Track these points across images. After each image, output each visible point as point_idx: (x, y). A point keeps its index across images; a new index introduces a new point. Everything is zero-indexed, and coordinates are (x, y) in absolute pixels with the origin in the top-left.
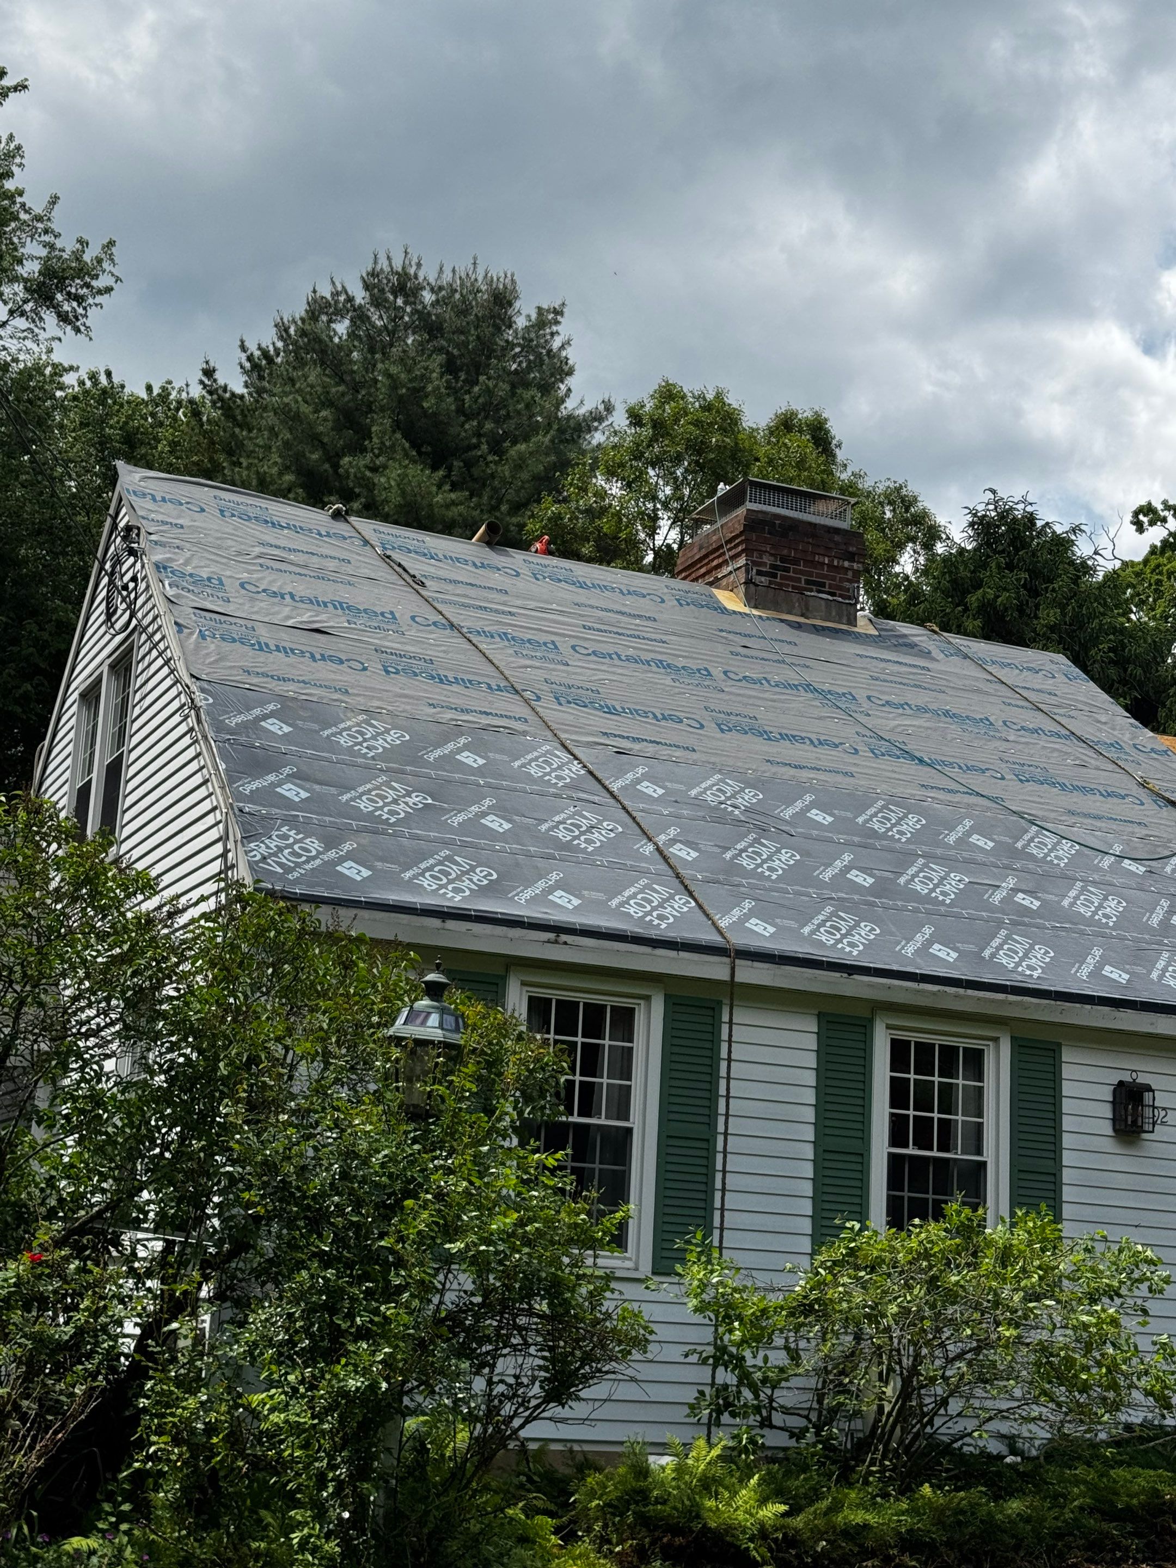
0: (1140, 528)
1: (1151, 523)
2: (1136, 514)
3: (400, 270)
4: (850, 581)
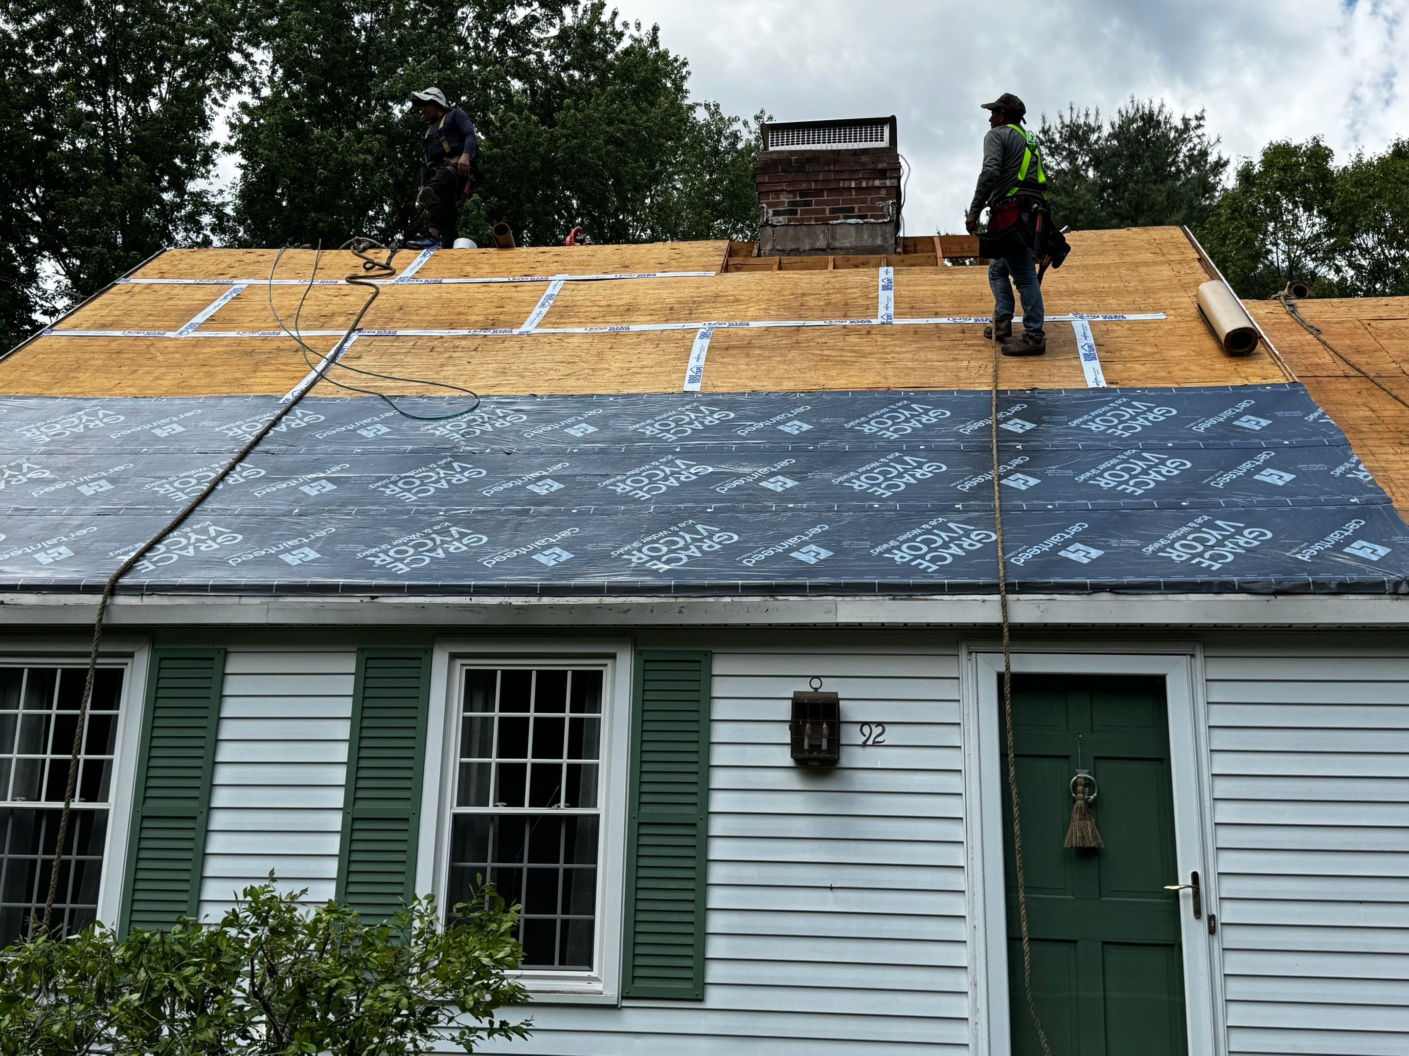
3: (1069, 123)
4: (883, 199)
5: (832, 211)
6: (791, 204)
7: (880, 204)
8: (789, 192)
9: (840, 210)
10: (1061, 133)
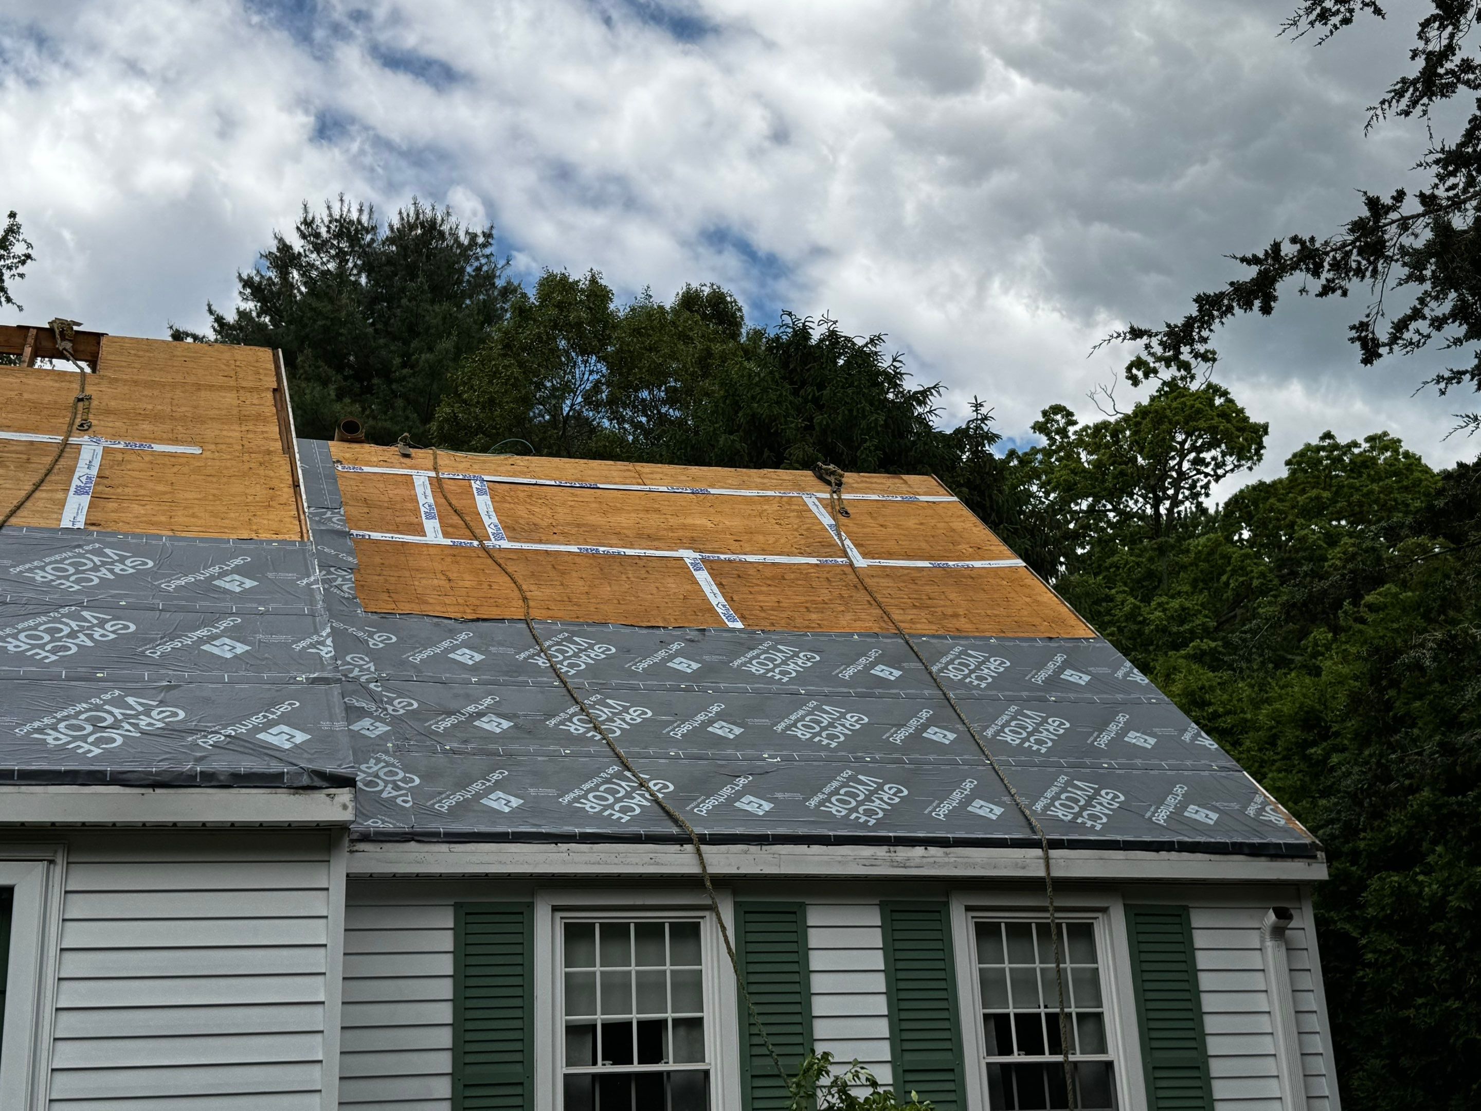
0: (1135, 382)
1: (1146, 376)
2: (1129, 369)
3: (338, 217)
10: (329, 227)
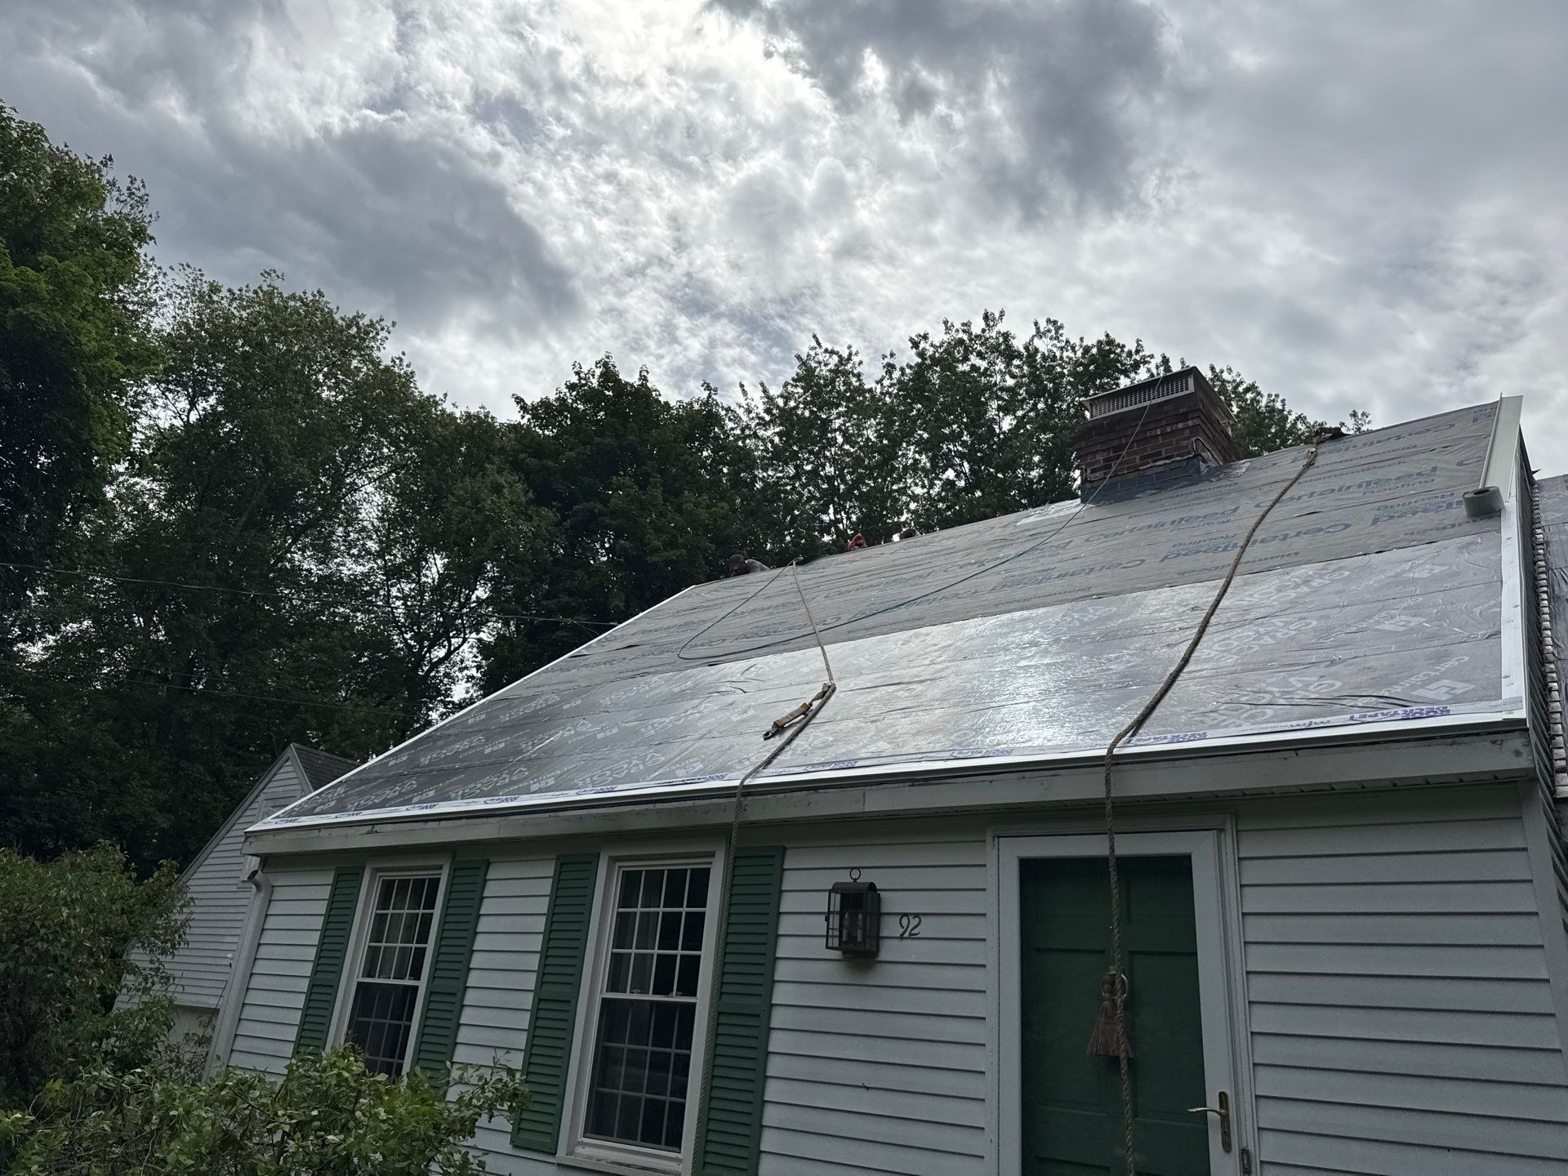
4: (1187, 438)
5: (1142, 458)
6: (1104, 460)
7: (1185, 443)
8: (1104, 451)
9: (1149, 456)
